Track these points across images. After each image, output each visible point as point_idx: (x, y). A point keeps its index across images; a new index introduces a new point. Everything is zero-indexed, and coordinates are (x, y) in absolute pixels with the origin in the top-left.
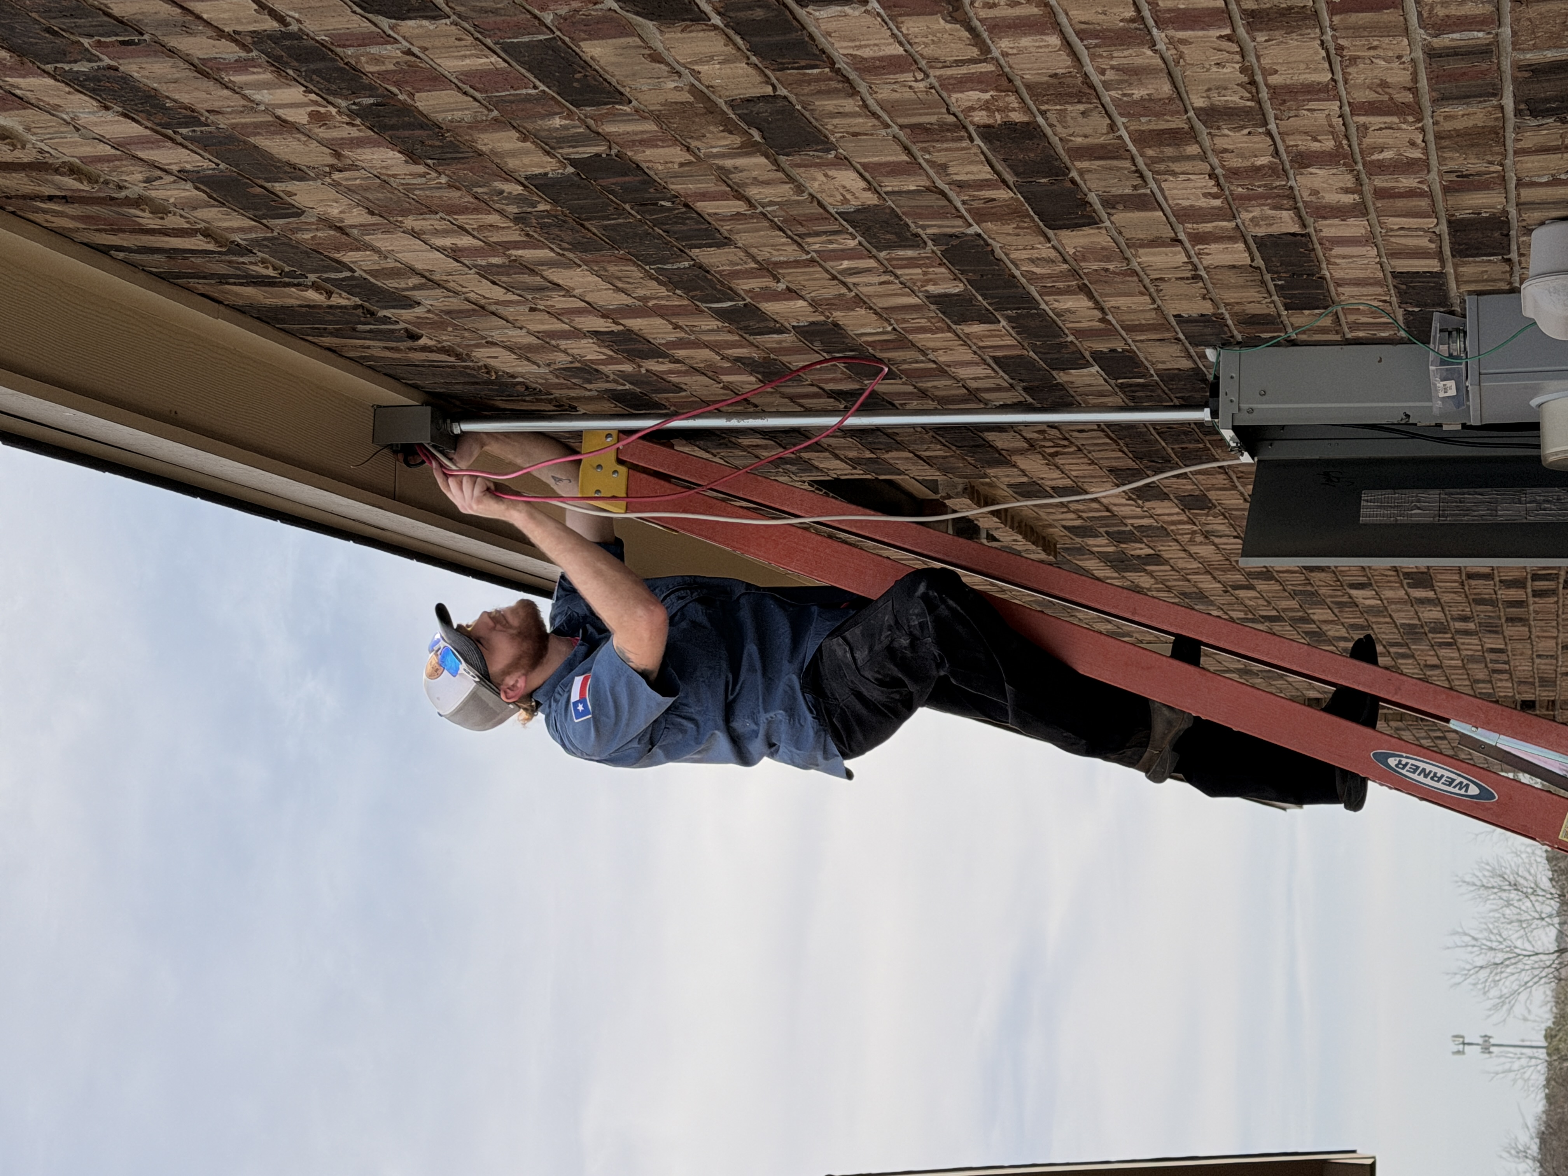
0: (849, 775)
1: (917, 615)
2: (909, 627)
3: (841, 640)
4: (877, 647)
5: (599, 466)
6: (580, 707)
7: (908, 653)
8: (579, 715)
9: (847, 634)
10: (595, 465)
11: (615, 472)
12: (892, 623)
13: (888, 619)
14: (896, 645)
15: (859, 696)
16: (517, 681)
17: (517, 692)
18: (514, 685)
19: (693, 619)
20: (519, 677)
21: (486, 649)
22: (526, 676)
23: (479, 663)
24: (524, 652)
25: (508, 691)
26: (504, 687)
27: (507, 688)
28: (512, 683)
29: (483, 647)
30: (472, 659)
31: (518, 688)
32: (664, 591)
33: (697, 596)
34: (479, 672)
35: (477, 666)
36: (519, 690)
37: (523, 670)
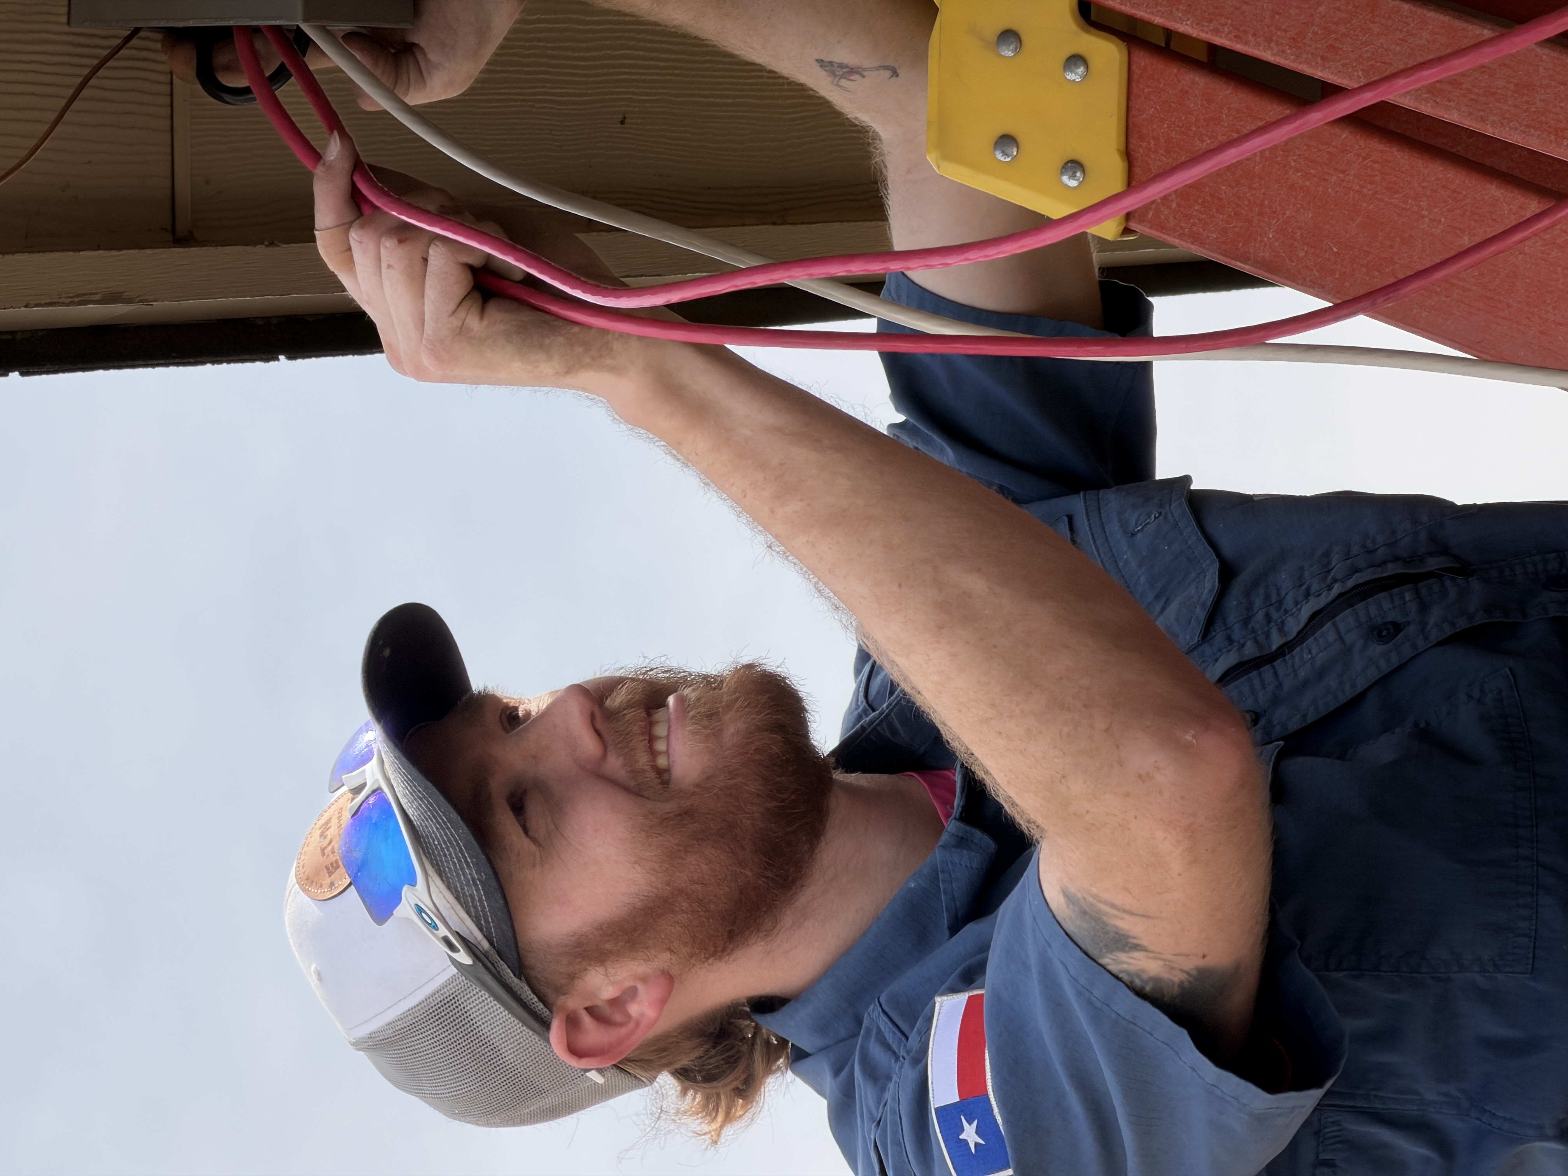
5: (1009, 36)
10: (992, 30)
11: (1075, 60)
16: (631, 993)
17: (623, 1031)
18: (616, 1003)
19: (1427, 723)
20: (644, 979)
21: (534, 840)
22: (669, 979)
23: (480, 900)
24: (681, 891)
25: (587, 1020)
26: (574, 1002)
27: (586, 1009)
28: (608, 992)
29: (526, 831)
30: (458, 875)
31: (629, 1016)
32: (1308, 589)
33: (1446, 626)
34: (481, 930)
35: (475, 907)
36: (631, 1025)
37: (667, 955)
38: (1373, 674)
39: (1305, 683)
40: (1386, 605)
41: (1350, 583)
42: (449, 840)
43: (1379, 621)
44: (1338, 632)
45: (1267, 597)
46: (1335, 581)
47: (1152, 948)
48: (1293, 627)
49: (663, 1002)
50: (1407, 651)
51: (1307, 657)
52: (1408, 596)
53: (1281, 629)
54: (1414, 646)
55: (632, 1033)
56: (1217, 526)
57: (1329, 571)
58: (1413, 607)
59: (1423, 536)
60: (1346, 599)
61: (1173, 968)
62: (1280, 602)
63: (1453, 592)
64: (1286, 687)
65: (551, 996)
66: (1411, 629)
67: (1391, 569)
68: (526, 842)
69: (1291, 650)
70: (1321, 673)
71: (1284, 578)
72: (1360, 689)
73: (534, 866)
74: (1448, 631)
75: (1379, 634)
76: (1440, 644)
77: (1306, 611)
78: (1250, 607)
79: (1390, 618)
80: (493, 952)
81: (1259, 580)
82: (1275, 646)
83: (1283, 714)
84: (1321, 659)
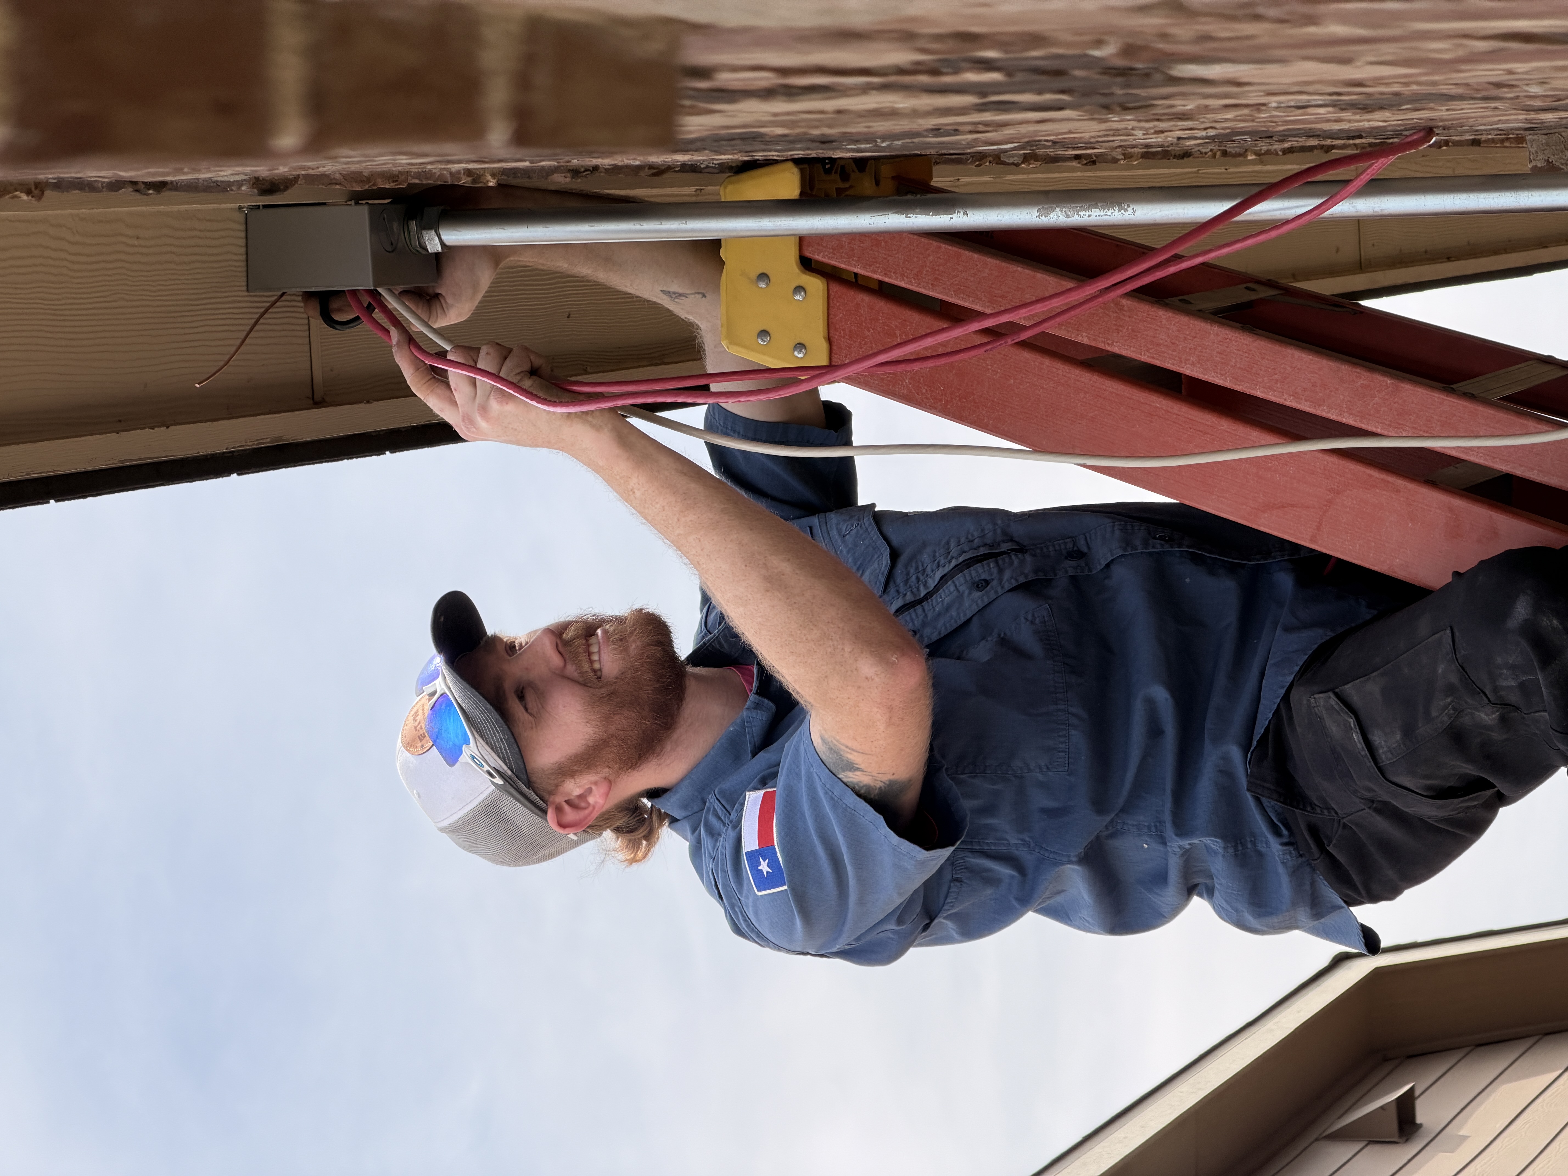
0: (1371, 944)
1: (1512, 667)
2: (1496, 689)
3: (1333, 701)
4: (1423, 730)
5: (763, 276)
6: (764, 867)
7: (1497, 736)
8: (763, 882)
9: (1348, 689)
10: (754, 274)
11: (799, 289)
12: (1454, 679)
13: (1444, 671)
14: (1466, 720)
15: (1385, 809)
16: (590, 791)
17: (587, 812)
18: (581, 797)
19: (1004, 635)
20: (596, 783)
21: (531, 714)
22: (610, 782)
23: (505, 749)
24: (612, 736)
25: (567, 808)
26: (559, 799)
27: (565, 801)
28: (577, 792)
29: (526, 710)
30: (492, 736)
31: (589, 804)
32: (938, 563)
33: (1013, 582)
34: (506, 764)
35: (502, 753)
36: (591, 808)
37: (607, 770)
38: (975, 608)
39: (940, 614)
40: (980, 570)
41: (961, 559)
42: (486, 719)
43: (977, 579)
44: (956, 586)
45: (917, 568)
46: (952, 558)
47: (866, 770)
48: (932, 583)
49: (607, 794)
50: (993, 595)
51: (939, 600)
52: (992, 565)
53: (925, 585)
54: (996, 592)
55: (591, 813)
56: (889, 530)
57: (949, 553)
58: (995, 571)
59: (999, 531)
60: (960, 568)
61: (876, 780)
62: (924, 570)
63: (1016, 562)
64: (930, 617)
65: (546, 797)
66: (995, 583)
67: (983, 551)
68: (526, 715)
69: (931, 596)
70: (948, 608)
71: (925, 557)
72: (968, 616)
73: (532, 728)
74: (1014, 584)
75: (978, 586)
76: (1010, 590)
77: (938, 575)
78: (908, 574)
79: (983, 577)
80: (513, 776)
81: (912, 558)
82: (922, 595)
83: (927, 631)
84: (947, 600)
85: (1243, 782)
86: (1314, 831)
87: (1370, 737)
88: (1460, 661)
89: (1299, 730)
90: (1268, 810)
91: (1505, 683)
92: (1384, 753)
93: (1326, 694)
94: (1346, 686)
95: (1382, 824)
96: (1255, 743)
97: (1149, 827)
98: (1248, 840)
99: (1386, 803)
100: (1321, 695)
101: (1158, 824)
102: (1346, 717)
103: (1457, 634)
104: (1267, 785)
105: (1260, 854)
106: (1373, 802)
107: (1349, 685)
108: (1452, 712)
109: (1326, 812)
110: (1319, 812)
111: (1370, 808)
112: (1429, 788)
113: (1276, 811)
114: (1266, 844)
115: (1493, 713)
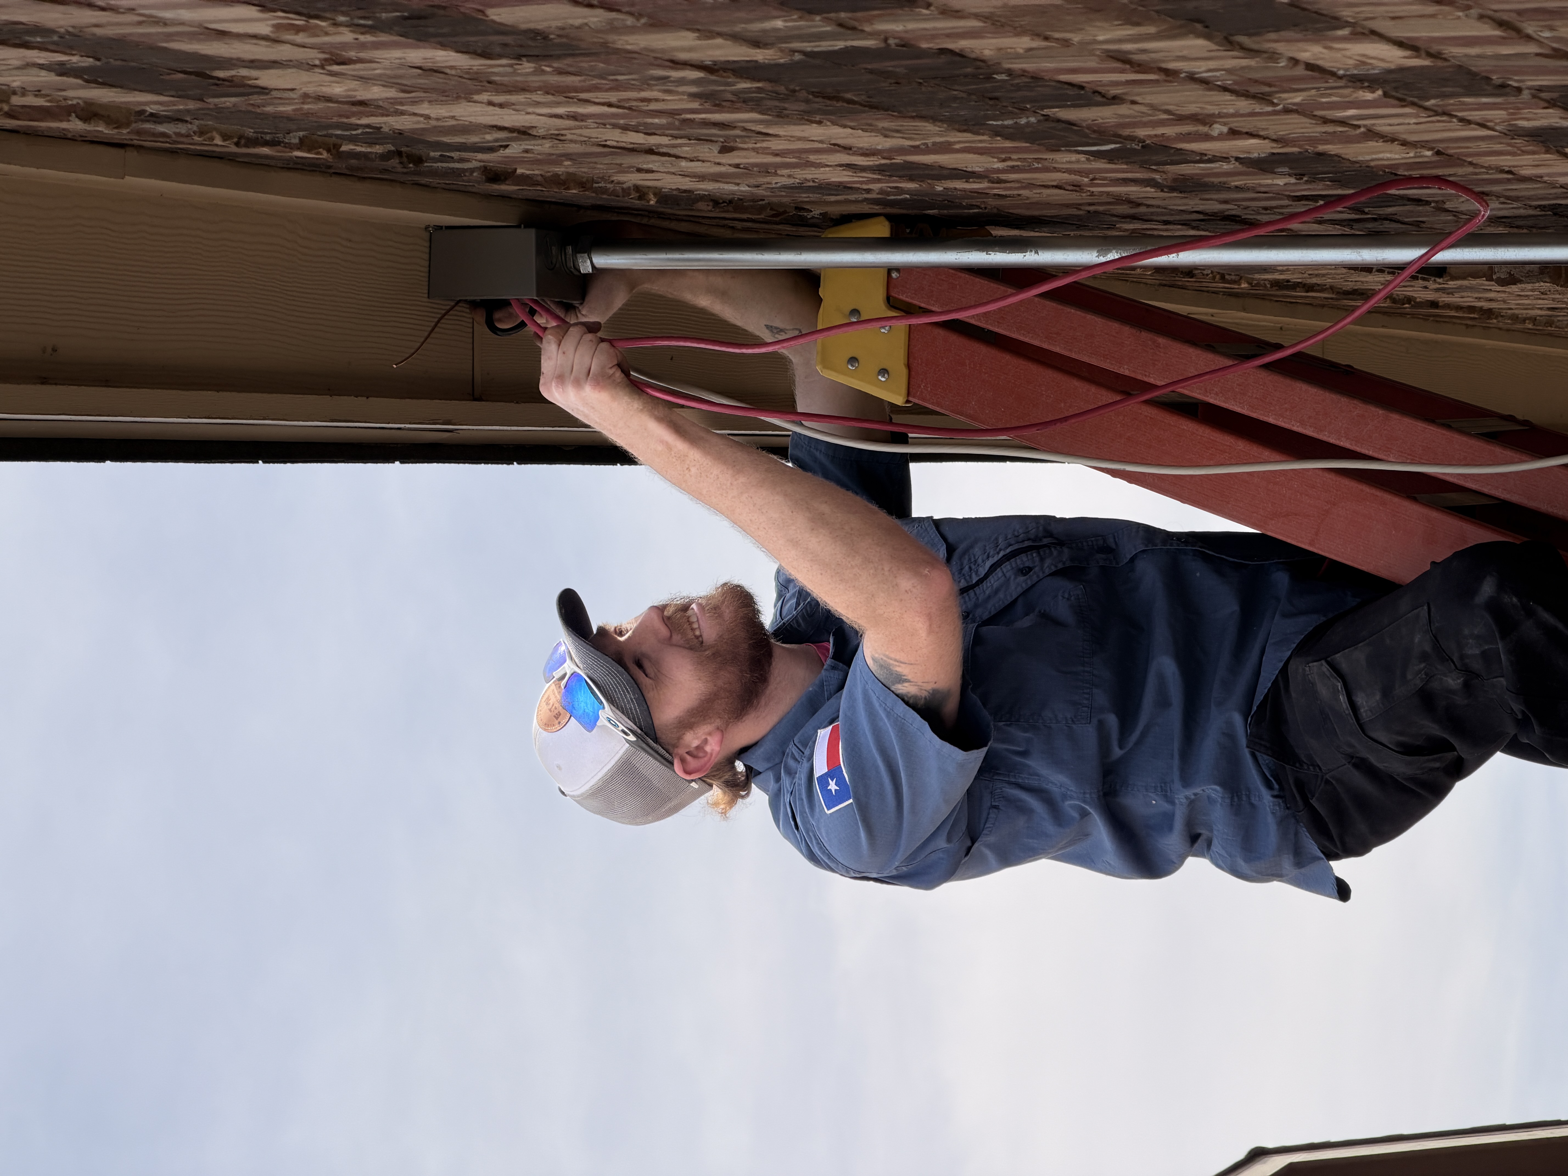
0: (1343, 891)
1: (1478, 638)
2: (1462, 657)
3: (1325, 668)
4: (1400, 690)
5: (855, 312)
7: (1460, 700)
9: (1339, 658)
10: (848, 309)
12: (1427, 647)
13: (1420, 641)
14: (1435, 684)
15: (1362, 765)
16: (706, 742)
17: (705, 759)
18: (700, 747)
19: (1045, 611)
20: (709, 735)
21: (651, 679)
22: (721, 733)
23: (635, 709)
24: (721, 689)
25: (688, 758)
26: (683, 750)
27: (688, 752)
28: (696, 743)
29: (647, 676)
31: (706, 753)
32: (988, 554)
33: (1053, 567)
34: (637, 725)
36: (708, 756)
37: (719, 721)
38: (1020, 590)
39: (989, 597)
40: (1024, 560)
41: (1008, 550)
43: (1022, 566)
44: (1003, 572)
45: (970, 559)
46: (1000, 550)
47: (912, 680)
48: (983, 572)
49: (721, 743)
50: (1036, 579)
51: (989, 584)
52: (1034, 555)
53: (977, 573)
54: (1039, 576)
55: (709, 759)
56: (946, 530)
57: (997, 546)
58: (1037, 560)
59: (1042, 528)
60: (1007, 558)
61: (921, 689)
62: (976, 561)
63: (1055, 553)
64: (980, 599)
65: (671, 750)
66: (1037, 569)
67: (1027, 544)
69: (982, 582)
70: (997, 591)
71: (977, 551)
72: (1014, 597)
73: (653, 689)
74: (1054, 570)
75: (1022, 572)
76: (1050, 575)
77: (988, 564)
78: (962, 564)
79: (1026, 565)
80: (643, 734)
81: (966, 552)
82: (974, 582)
83: (979, 611)
84: (996, 585)
85: (1243, 741)
86: (1300, 785)
87: (1354, 698)
88: (1434, 632)
89: (1293, 695)
90: (1263, 767)
91: (1470, 652)
92: (1366, 711)
93: (1320, 663)
94: (1337, 656)
95: (1359, 780)
96: (1255, 708)
97: (1155, 787)
98: (1244, 793)
99: (1363, 760)
100: (1315, 664)
101: (1163, 785)
102: (1335, 681)
103: (1433, 609)
104: (1263, 743)
105: (1252, 805)
106: (1352, 757)
107: (1339, 655)
108: (1424, 676)
109: (1311, 768)
110: (1306, 768)
111: (1349, 763)
112: (1400, 744)
113: (1270, 768)
114: (1259, 797)
115: (1458, 678)
